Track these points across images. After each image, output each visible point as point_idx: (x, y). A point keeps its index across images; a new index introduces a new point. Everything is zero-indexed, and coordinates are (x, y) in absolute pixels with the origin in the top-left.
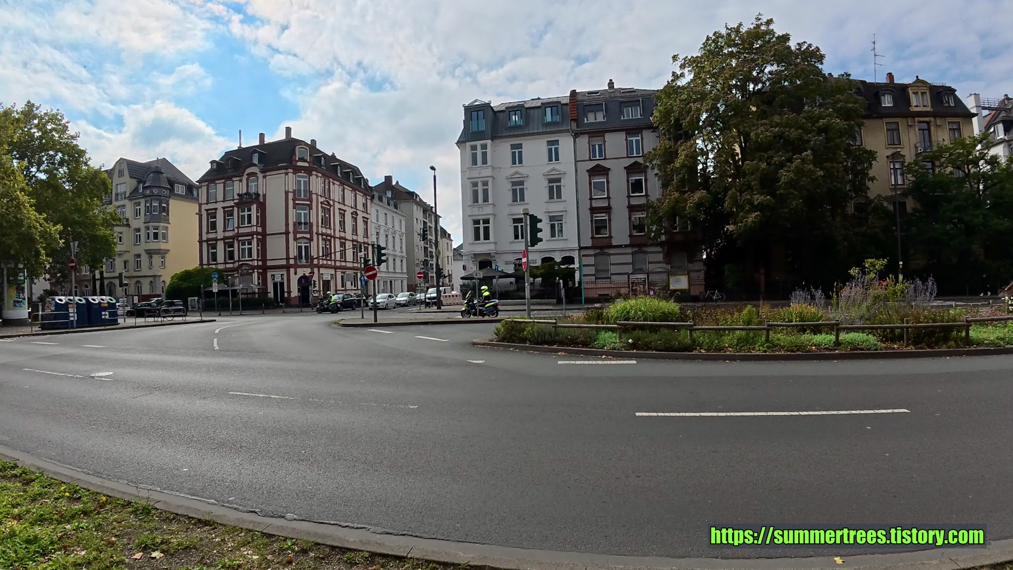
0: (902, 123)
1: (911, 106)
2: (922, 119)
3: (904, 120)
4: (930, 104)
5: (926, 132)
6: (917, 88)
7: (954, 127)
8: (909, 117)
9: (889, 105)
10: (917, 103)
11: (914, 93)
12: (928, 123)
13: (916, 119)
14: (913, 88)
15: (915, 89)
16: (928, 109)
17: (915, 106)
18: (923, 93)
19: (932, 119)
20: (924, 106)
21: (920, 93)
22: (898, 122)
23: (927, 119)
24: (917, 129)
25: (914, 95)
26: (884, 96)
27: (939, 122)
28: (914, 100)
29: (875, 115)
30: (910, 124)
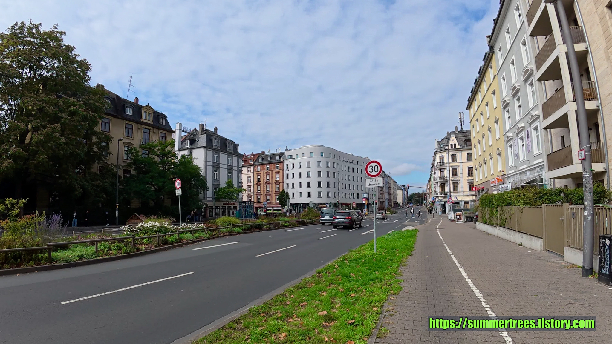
0: (135, 126)
1: (141, 118)
2: (146, 127)
3: (136, 125)
4: (152, 121)
5: (148, 135)
6: (147, 110)
7: (163, 136)
8: (139, 124)
9: (130, 114)
10: (145, 117)
11: (144, 112)
12: (149, 130)
13: (143, 126)
14: (145, 109)
15: (146, 110)
16: (150, 122)
17: (144, 119)
18: (149, 113)
19: (152, 128)
20: (149, 120)
21: (148, 113)
22: (133, 125)
23: (149, 128)
24: (143, 131)
25: (144, 113)
26: (128, 108)
27: (155, 130)
28: (144, 116)
29: (120, 117)
30: (139, 128)
